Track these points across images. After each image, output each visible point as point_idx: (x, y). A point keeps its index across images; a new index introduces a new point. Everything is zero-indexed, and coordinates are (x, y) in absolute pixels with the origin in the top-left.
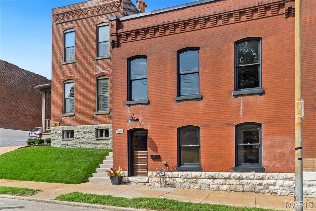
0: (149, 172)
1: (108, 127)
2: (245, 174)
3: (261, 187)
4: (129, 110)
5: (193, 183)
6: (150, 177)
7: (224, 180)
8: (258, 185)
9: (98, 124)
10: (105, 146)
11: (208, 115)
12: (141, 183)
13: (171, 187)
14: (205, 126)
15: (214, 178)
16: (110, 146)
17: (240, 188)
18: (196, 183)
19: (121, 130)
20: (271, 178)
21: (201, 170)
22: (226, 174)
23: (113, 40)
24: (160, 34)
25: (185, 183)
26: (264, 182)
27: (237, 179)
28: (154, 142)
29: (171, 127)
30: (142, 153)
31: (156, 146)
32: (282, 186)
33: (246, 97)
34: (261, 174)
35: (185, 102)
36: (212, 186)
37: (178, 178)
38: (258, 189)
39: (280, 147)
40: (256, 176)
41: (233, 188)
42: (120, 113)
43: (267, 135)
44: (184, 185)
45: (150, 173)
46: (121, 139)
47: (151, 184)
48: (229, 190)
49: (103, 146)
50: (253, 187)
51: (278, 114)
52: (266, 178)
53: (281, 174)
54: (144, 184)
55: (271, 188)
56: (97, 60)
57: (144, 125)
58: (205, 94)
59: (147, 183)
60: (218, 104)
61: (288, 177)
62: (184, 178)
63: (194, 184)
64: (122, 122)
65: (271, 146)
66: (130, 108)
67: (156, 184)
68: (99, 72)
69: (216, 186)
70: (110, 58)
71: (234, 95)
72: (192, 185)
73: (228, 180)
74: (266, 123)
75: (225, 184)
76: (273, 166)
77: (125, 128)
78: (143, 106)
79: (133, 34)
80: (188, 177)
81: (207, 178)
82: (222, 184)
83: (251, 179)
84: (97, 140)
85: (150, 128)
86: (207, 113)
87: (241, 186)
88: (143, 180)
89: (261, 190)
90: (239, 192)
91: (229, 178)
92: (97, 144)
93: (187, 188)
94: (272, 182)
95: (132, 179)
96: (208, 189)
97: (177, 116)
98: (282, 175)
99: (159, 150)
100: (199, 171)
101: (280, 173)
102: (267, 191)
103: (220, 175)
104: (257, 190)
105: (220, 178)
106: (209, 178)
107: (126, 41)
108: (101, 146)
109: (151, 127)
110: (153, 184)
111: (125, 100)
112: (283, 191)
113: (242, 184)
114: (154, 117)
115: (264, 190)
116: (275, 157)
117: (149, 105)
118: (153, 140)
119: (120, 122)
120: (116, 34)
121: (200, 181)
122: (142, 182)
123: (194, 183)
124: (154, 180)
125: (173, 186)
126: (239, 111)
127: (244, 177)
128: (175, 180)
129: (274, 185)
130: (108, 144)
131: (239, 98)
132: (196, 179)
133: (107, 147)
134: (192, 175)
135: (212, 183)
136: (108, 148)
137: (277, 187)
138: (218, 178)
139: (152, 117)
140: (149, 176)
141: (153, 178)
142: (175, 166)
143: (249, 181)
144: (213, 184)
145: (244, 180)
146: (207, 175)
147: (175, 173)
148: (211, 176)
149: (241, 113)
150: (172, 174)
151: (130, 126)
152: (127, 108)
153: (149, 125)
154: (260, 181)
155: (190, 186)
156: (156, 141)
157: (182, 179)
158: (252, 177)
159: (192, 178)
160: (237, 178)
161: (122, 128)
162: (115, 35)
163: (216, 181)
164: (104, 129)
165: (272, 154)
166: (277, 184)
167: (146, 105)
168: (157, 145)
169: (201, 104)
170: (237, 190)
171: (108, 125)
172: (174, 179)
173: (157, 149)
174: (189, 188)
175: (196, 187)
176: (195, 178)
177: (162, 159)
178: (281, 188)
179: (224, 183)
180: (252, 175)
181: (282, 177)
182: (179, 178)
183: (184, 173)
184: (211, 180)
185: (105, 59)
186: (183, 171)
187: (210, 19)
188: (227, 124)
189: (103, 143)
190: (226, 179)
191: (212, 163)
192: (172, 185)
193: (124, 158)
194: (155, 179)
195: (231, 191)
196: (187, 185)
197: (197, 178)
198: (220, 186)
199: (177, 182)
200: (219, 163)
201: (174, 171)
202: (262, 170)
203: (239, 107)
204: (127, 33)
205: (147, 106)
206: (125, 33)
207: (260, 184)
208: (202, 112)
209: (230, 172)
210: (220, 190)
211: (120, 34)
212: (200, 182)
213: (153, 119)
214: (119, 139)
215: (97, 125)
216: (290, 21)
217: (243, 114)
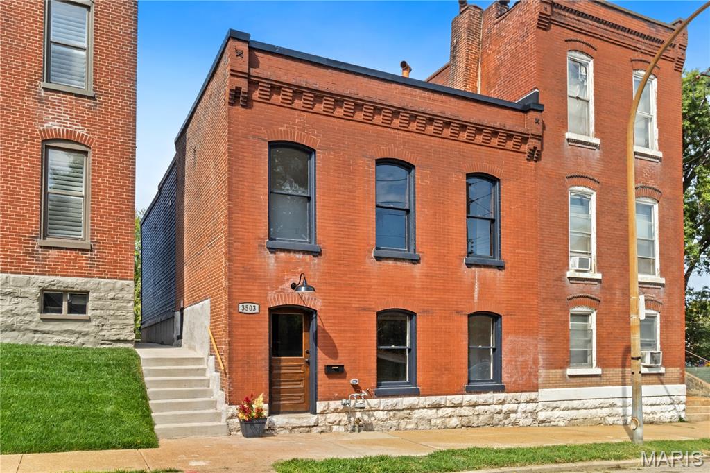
0: (318, 403)
2: (481, 398)
3: (501, 416)
4: (273, 261)
5: (403, 418)
6: (322, 413)
7: (453, 409)
8: (497, 413)
9: (49, 275)
10: (73, 339)
11: (429, 293)
12: (301, 429)
13: (366, 430)
14: (424, 311)
15: (437, 407)
16: (92, 339)
17: (474, 420)
18: (409, 418)
19: (252, 305)
20: (514, 401)
21: (416, 393)
22: (457, 399)
23: (236, 87)
24: (346, 113)
25: (390, 419)
26: (505, 408)
27: (470, 406)
28: (330, 337)
29: (365, 309)
30: (292, 361)
31: (335, 347)
32: (525, 412)
33: (482, 269)
34: (502, 396)
35: (391, 263)
36: (435, 420)
37: (376, 412)
38: (497, 420)
39: (522, 353)
40: (495, 399)
41: (465, 421)
42: (249, 266)
43: (508, 333)
44: (389, 423)
45: (320, 406)
46: (250, 328)
47: (323, 428)
48: (460, 426)
49: (68, 339)
50: (491, 417)
51: (521, 303)
52: (508, 401)
53: (523, 393)
54: (307, 429)
55: (513, 416)
56: (45, 89)
57: (308, 300)
58: (423, 253)
59: (314, 426)
60: (444, 274)
61: (533, 398)
62: (388, 411)
63: (406, 420)
64: (256, 288)
65: (512, 351)
66: (277, 258)
67: (335, 428)
68: (53, 125)
69: (440, 420)
70: (93, 98)
71: (467, 264)
72: (403, 423)
73: (459, 408)
74: (508, 315)
75: (453, 416)
76: (514, 382)
77: (262, 302)
78: (308, 257)
79: (287, 92)
80: (397, 408)
81: (427, 408)
82: (450, 417)
83: (489, 405)
84: (44, 320)
85: (323, 308)
86: (427, 288)
87: (475, 418)
88: (305, 420)
89: (501, 420)
90: (473, 427)
91: (460, 405)
92: (44, 332)
93: (394, 428)
94: (514, 406)
95: (278, 420)
96: (428, 427)
97: (376, 287)
98: (524, 396)
99: (340, 355)
100: (415, 395)
101: (522, 392)
102: (507, 421)
103: (448, 401)
104: (495, 421)
105: (447, 405)
106: (432, 407)
108: (57, 338)
109: (324, 306)
110: (328, 428)
111: (262, 236)
112: (526, 420)
113: (477, 413)
114: (331, 284)
115: (504, 421)
116: (517, 368)
117: (319, 257)
118: (327, 333)
119: (250, 287)
120: (247, 76)
121: (417, 414)
122: (305, 425)
123: (406, 418)
124: (331, 421)
125: (370, 427)
126: (473, 291)
127: (481, 401)
128: (373, 416)
129: (515, 412)
130: (86, 334)
131: (473, 269)
132: (409, 411)
133: (80, 340)
134: (404, 403)
135: (435, 416)
136: (83, 344)
137: (519, 415)
138: (445, 407)
139: (326, 283)
140: (318, 412)
141: (328, 415)
142: (373, 387)
143: (486, 408)
144: (436, 418)
145: (480, 407)
146: (428, 403)
147: (374, 402)
148: (435, 404)
149: (476, 295)
150: (369, 405)
151: (274, 298)
152: (269, 257)
153: (320, 300)
154: (498, 408)
155: (399, 424)
156: (335, 337)
157: (386, 412)
158: (490, 401)
159: (403, 410)
160: (472, 403)
161: (255, 302)
162: (245, 78)
163: (441, 412)
164: (66, 292)
165: (513, 363)
166: (519, 409)
167: (314, 256)
168: (337, 345)
169: (417, 270)
170: (470, 424)
172: (371, 413)
173: (338, 353)
174: (398, 429)
175: (409, 427)
176: (408, 409)
177: (346, 374)
178: (524, 415)
179: (453, 414)
180: (490, 398)
181: (526, 399)
182: (379, 410)
183: (391, 401)
184: (434, 410)
185: (77, 95)
186: (387, 396)
187: (433, 121)
188: (458, 312)
189: (66, 331)
190: (456, 406)
191: (435, 379)
192: (368, 427)
193: (258, 373)
194: (333, 417)
195: (463, 426)
196: (394, 422)
197: (411, 408)
198: (448, 420)
199: (375, 419)
200: (445, 379)
201: (370, 396)
202: (501, 389)
203: (473, 284)
204: (274, 83)
205: (316, 259)
206: (270, 82)
207: (499, 413)
208: (420, 286)
209: (460, 394)
210: (448, 428)
211: (255, 79)
212: (416, 416)
213: (328, 288)
215: (48, 279)
216: (532, 167)
217: (479, 297)
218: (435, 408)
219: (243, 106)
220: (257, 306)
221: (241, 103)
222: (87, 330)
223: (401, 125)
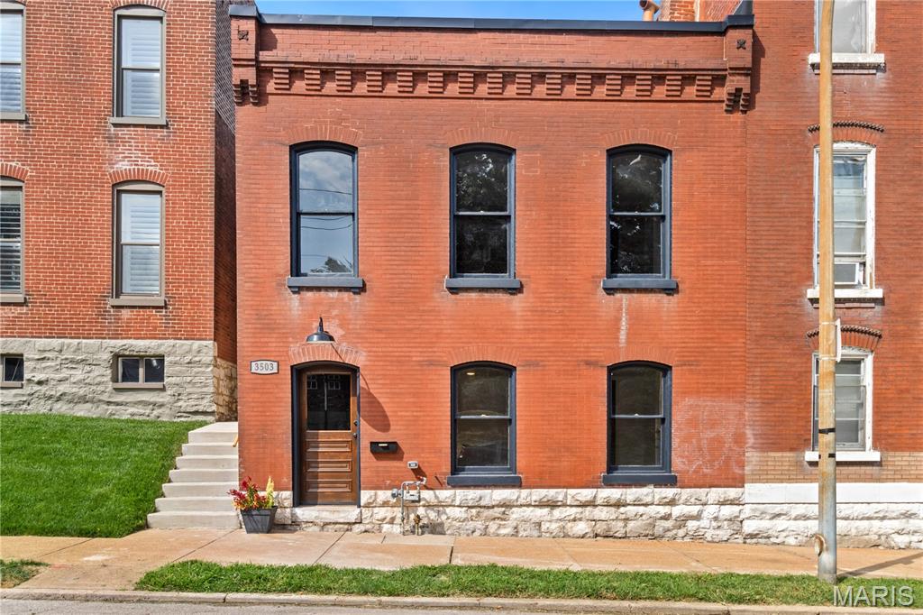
0: (362, 492)
1: (161, 351)
2: (631, 493)
3: (668, 524)
4: (297, 304)
5: (494, 519)
6: (368, 506)
7: (580, 509)
8: (662, 518)
9: (122, 338)
10: (148, 412)
11: (537, 336)
12: (337, 526)
13: (432, 532)
14: (528, 364)
15: (552, 505)
16: (168, 411)
17: (618, 527)
18: (504, 520)
19: (269, 362)
20: (693, 500)
21: (516, 483)
22: (586, 494)
23: (241, 81)
24: (401, 89)
25: (472, 520)
26: (677, 511)
27: (611, 506)
28: (379, 403)
29: (431, 363)
30: (334, 436)
31: (386, 416)
32: (716, 519)
33: (635, 295)
34: (669, 492)
35: (473, 295)
36: (548, 525)
37: (451, 508)
38: (661, 529)
39: (713, 424)
40: (657, 497)
41: (600, 528)
42: (265, 313)
43: (685, 393)
44: (471, 525)
45: (365, 496)
46: (267, 393)
47: (369, 527)
48: (592, 535)
49: (142, 411)
50: (650, 524)
51: (709, 345)
52: (681, 501)
53: (713, 489)
54: (346, 527)
55: (692, 525)
56: (115, 125)
57: (346, 353)
58: (529, 277)
59: (355, 523)
60: (565, 307)
61: (731, 498)
62: (469, 507)
63: (498, 522)
64: (273, 340)
65: (693, 422)
66: (301, 299)
67: (386, 527)
68: (123, 166)
69: (557, 525)
70: (166, 126)
71: (605, 289)
72: (493, 527)
73: (589, 508)
74: (682, 365)
75: (580, 519)
76: (696, 472)
77: (283, 358)
78: (345, 295)
79: (312, 74)
80: (483, 503)
81: (535, 506)
82: (574, 520)
83: (646, 505)
84: (118, 390)
85: (368, 363)
86: (535, 329)
87: (621, 524)
88: (342, 515)
89: (669, 530)
90: (615, 537)
91: (592, 504)
92: (117, 404)
93: (477, 533)
94: (694, 510)
95: (303, 513)
96: (536, 533)
97: (449, 331)
98: (716, 493)
99: (392, 427)
100: (513, 486)
101: (710, 487)
102: (681, 532)
103: (569, 497)
104: (658, 530)
105: (568, 503)
106: (541, 505)
107: (286, 91)
108: (131, 410)
109: (370, 361)
110: (377, 527)
111: (282, 272)
112: (718, 532)
113: (623, 517)
114: (379, 331)
115: (674, 532)
116: (700, 449)
117: (362, 294)
118: (375, 398)
119: (266, 340)
120: (254, 63)
121: (516, 514)
122: (342, 521)
123: (498, 518)
124: (380, 516)
125: (438, 529)
126: (618, 329)
127: (630, 499)
128: (445, 513)
129: (698, 517)
130: (162, 405)
131: (618, 295)
132: (503, 509)
133: (155, 413)
134: (494, 497)
135: (549, 518)
136: (158, 417)
137: (704, 523)
138: (565, 505)
139: (373, 329)
140: (362, 504)
141: (376, 510)
142: (445, 474)
143: (641, 509)
144: (550, 521)
145: (629, 508)
146: (534, 498)
147: (445, 494)
148: (545, 500)
149: (623, 336)
150: (436, 497)
151: (299, 353)
152: (291, 299)
153: (364, 354)
154: (663, 510)
155: (487, 527)
156: (385, 403)
157: (465, 509)
158: (648, 499)
159: (493, 507)
160: (612, 502)
161: (272, 359)
162: (252, 66)
163: (557, 513)
164: (142, 357)
165: (694, 441)
166: (705, 514)
167: (355, 293)
168: (388, 414)
169: (517, 302)
170: (611, 534)
171: (162, 345)
172: (441, 509)
173: (389, 425)
174: (485, 533)
175: (503, 531)
176: (502, 506)
177: (403, 453)
178: (714, 524)
179: (578, 516)
180: (647, 495)
181: (717, 498)
182: (454, 506)
183: (472, 494)
184: (546, 510)
185: (148, 126)
186: (468, 486)
187: (545, 77)
188: (588, 363)
189: (140, 402)
190: (584, 505)
191: (549, 464)
192: (435, 529)
193: (278, 451)
194: (381, 513)
195: (596, 535)
196: (479, 524)
197: (507, 505)
198: (570, 525)
199: (448, 518)
200: (566, 463)
201: (441, 486)
202: (671, 482)
203: (618, 320)
204: (292, 65)
205: (357, 297)
206: (287, 65)
207: (666, 517)
208: (522, 327)
209: (593, 487)
210: (569, 536)
211: (267, 65)
212: (514, 516)
213: (376, 336)
214: (261, 391)
215: (120, 342)
216: (736, 122)
217: (628, 338)
218: (548, 506)
219: (255, 104)
220: (275, 364)
221: (251, 100)
222: (161, 400)
223: (490, 91)
